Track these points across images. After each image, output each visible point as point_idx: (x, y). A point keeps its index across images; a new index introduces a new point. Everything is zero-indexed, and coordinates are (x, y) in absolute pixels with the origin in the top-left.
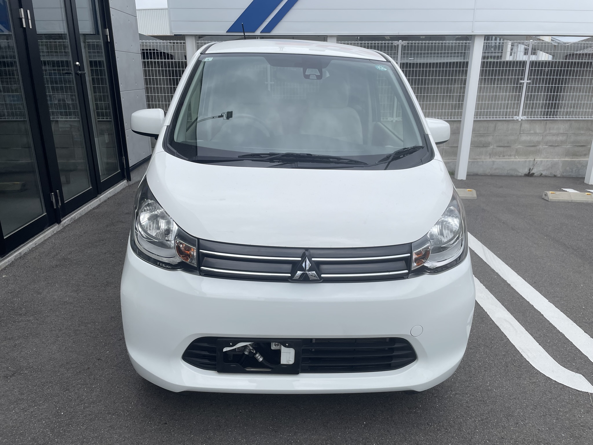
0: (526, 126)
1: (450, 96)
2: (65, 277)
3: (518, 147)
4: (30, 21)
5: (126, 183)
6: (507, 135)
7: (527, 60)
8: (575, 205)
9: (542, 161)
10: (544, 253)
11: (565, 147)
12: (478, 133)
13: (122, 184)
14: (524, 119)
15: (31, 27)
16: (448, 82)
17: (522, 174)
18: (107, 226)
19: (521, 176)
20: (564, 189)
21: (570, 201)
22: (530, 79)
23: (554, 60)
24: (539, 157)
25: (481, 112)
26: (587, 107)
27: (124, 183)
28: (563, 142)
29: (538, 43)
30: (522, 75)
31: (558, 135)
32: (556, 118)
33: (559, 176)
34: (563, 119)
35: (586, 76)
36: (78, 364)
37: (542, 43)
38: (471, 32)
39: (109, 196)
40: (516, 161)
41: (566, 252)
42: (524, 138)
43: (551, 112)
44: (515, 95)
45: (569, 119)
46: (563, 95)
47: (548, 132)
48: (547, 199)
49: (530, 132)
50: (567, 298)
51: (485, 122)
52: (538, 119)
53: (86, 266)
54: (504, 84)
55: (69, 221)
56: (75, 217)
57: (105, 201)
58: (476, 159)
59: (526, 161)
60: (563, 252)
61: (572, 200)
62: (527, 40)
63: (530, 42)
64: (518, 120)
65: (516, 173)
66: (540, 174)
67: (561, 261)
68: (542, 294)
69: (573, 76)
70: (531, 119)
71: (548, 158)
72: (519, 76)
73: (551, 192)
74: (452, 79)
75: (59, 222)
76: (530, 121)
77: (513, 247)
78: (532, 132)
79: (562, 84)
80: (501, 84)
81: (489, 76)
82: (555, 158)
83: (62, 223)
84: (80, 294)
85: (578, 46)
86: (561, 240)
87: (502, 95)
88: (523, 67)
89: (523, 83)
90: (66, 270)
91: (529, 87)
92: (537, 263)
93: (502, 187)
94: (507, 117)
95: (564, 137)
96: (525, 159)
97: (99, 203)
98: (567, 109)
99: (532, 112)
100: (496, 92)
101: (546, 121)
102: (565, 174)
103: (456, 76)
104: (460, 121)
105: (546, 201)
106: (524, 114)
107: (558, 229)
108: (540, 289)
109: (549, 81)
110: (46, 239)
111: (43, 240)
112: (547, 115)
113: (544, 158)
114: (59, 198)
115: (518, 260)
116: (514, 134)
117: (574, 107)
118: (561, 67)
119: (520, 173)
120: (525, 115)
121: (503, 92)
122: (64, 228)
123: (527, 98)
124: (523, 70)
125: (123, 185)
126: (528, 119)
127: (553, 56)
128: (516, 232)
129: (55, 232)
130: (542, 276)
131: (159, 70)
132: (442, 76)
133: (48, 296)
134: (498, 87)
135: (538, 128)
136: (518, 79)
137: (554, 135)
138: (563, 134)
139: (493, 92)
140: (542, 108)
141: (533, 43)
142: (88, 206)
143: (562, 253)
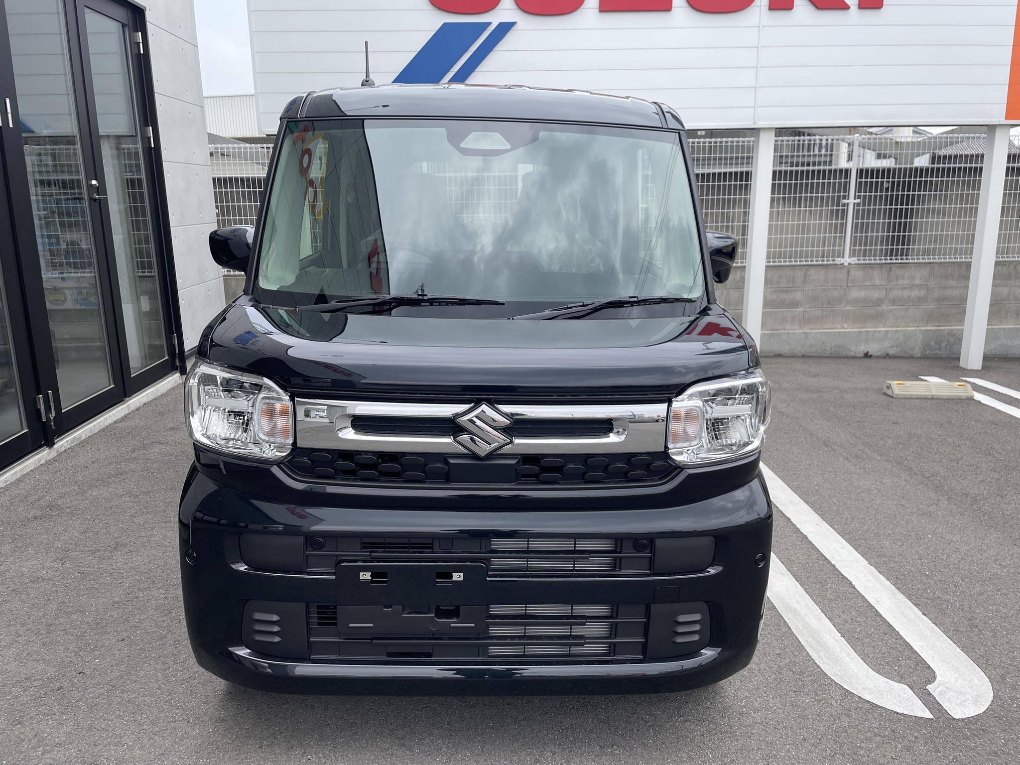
0: (857, 274)
1: (727, 227)
2: (46, 537)
3: (847, 308)
4: (10, 116)
5: (178, 379)
6: (825, 289)
7: (851, 166)
8: (938, 403)
9: (887, 331)
10: (872, 484)
11: (926, 307)
12: (776, 286)
13: (171, 380)
14: (853, 263)
15: (11, 126)
16: (723, 203)
17: (855, 353)
18: (134, 451)
19: (854, 357)
20: (922, 377)
21: (930, 397)
22: (859, 197)
23: (898, 166)
24: (882, 325)
25: (780, 253)
26: (957, 240)
27: (174, 379)
28: (920, 300)
29: (869, 139)
30: (844, 192)
31: (912, 287)
32: (907, 259)
33: (919, 355)
34: (919, 261)
35: (952, 190)
36: (44, 680)
37: (875, 139)
38: (752, 123)
39: (145, 400)
40: (844, 332)
41: (912, 481)
42: (855, 294)
43: (897, 250)
44: (836, 224)
45: (929, 261)
46: (916, 223)
47: (894, 283)
48: (891, 394)
49: (864, 284)
50: (901, 557)
51: (788, 268)
52: (876, 262)
53: (86, 517)
54: (816, 206)
55: (69, 443)
56: (80, 436)
57: (138, 409)
58: (777, 330)
59: (860, 331)
60: (906, 481)
61: (933, 396)
62: (850, 135)
63: (856, 138)
64: (842, 264)
65: (845, 353)
66: (886, 354)
67: (900, 497)
68: (859, 551)
69: (930, 190)
70: (865, 262)
71: (897, 327)
72: (839, 192)
73: (897, 382)
74: (729, 200)
75: (50, 444)
76: (863, 266)
77: (822, 474)
78: (868, 283)
79: (913, 204)
80: (811, 206)
81: (790, 193)
82: (909, 327)
83: (55, 446)
84: (68, 565)
85: (935, 143)
86: (905, 462)
87: (814, 225)
88: (846, 178)
89: (848, 204)
90: (49, 525)
91: (858, 210)
92: (858, 501)
93: (818, 375)
94: (825, 259)
95: (923, 291)
96: (858, 328)
97: (126, 412)
98: (925, 244)
99: (865, 250)
100: (804, 220)
101: (890, 265)
102: (928, 352)
103: (735, 194)
104: (745, 267)
105: (889, 398)
106: (853, 254)
107: (903, 444)
108: (857, 542)
109: (891, 200)
110: (25, 473)
111: (19, 475)
112: (891, 255)
113: (891, 327)
114: (52, 404)
115: (827, 496)
116: (838, 288)
117: (936, 241)
118: (910, 177)
119: (850, 351)
120: (854, 256)
121: (815, 219)
122: (60, 455)
123: (856, 228)
124: (845, 183)
125: (173, 381)
126: (860, 262)
127: (894, 158)
128: (830, 449)
129: (43, 462)
130: (863, 521)
131: (243, 193)
132: (713, 195)
133: (13, 568)
134: (806, 210)
135: (877, 278)
136: (839, 197)
137: (905, 288)
138: (920, 286)
139: (799, 220)
140: (882, 244)
141: (861, 140)
142: (107, 418)
143: (904, 483)
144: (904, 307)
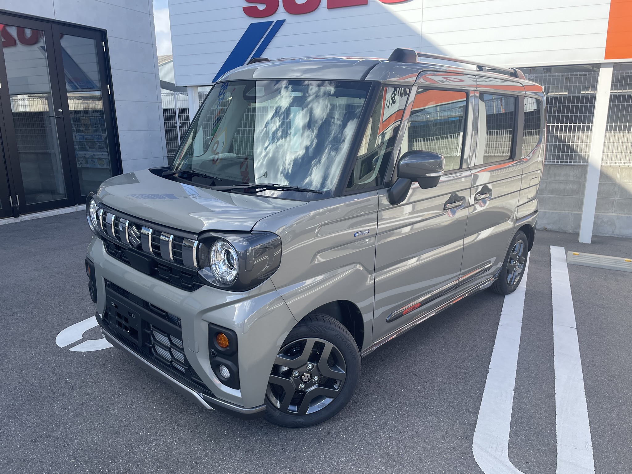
31: (567, 182)
46: (578, 136)
55: (30, 218)
56: (38, 216)
75: (16, 216)
82: (565, 210)
83: (20, 218)
113: (550, 209)
114: (18, 200)
122: (20, 221)
127: (569, 90)
129: (10, 223)
137: (561, 183)
144: (560, 196)
